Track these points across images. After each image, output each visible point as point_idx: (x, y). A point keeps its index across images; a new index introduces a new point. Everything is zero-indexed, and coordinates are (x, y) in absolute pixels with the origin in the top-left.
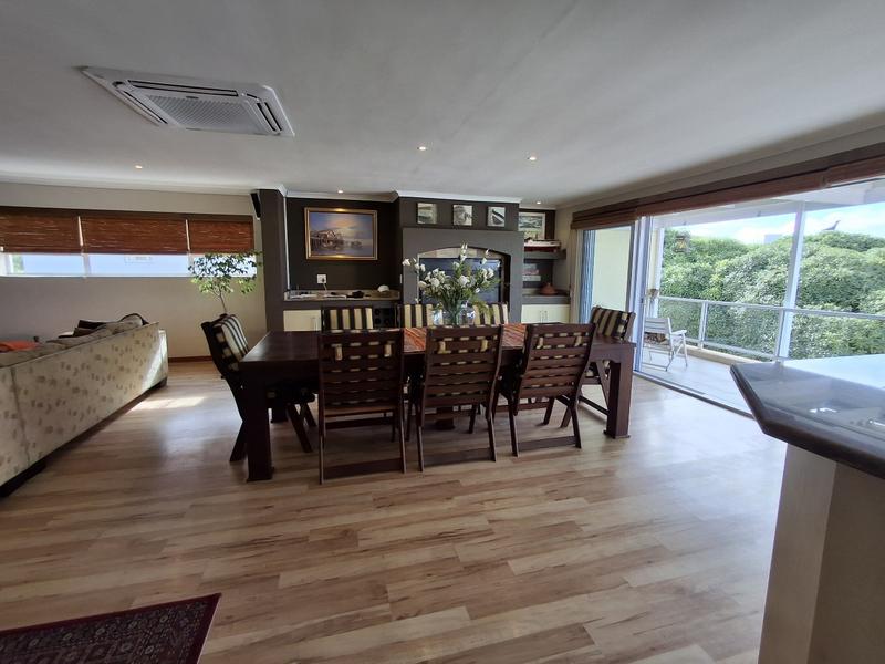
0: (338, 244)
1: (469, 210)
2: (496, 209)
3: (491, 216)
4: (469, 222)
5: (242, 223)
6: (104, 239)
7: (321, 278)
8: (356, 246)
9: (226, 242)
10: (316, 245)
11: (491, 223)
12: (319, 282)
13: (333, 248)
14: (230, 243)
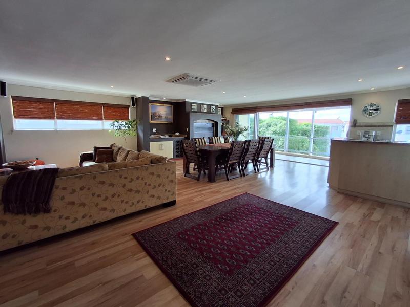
0: (160, 117)
1: (205, 107)
2: (213, 107)
3: (211, 109)
4: (205, 111)
5: (125, 108)
6: (66, 113)
7: (154, 130)
8: (166, 118)
9: (118, 115)
10: (153, 118)
11: (211, 111)
12: (154, 131)
13: (158, 119)
14: (120, 116)
